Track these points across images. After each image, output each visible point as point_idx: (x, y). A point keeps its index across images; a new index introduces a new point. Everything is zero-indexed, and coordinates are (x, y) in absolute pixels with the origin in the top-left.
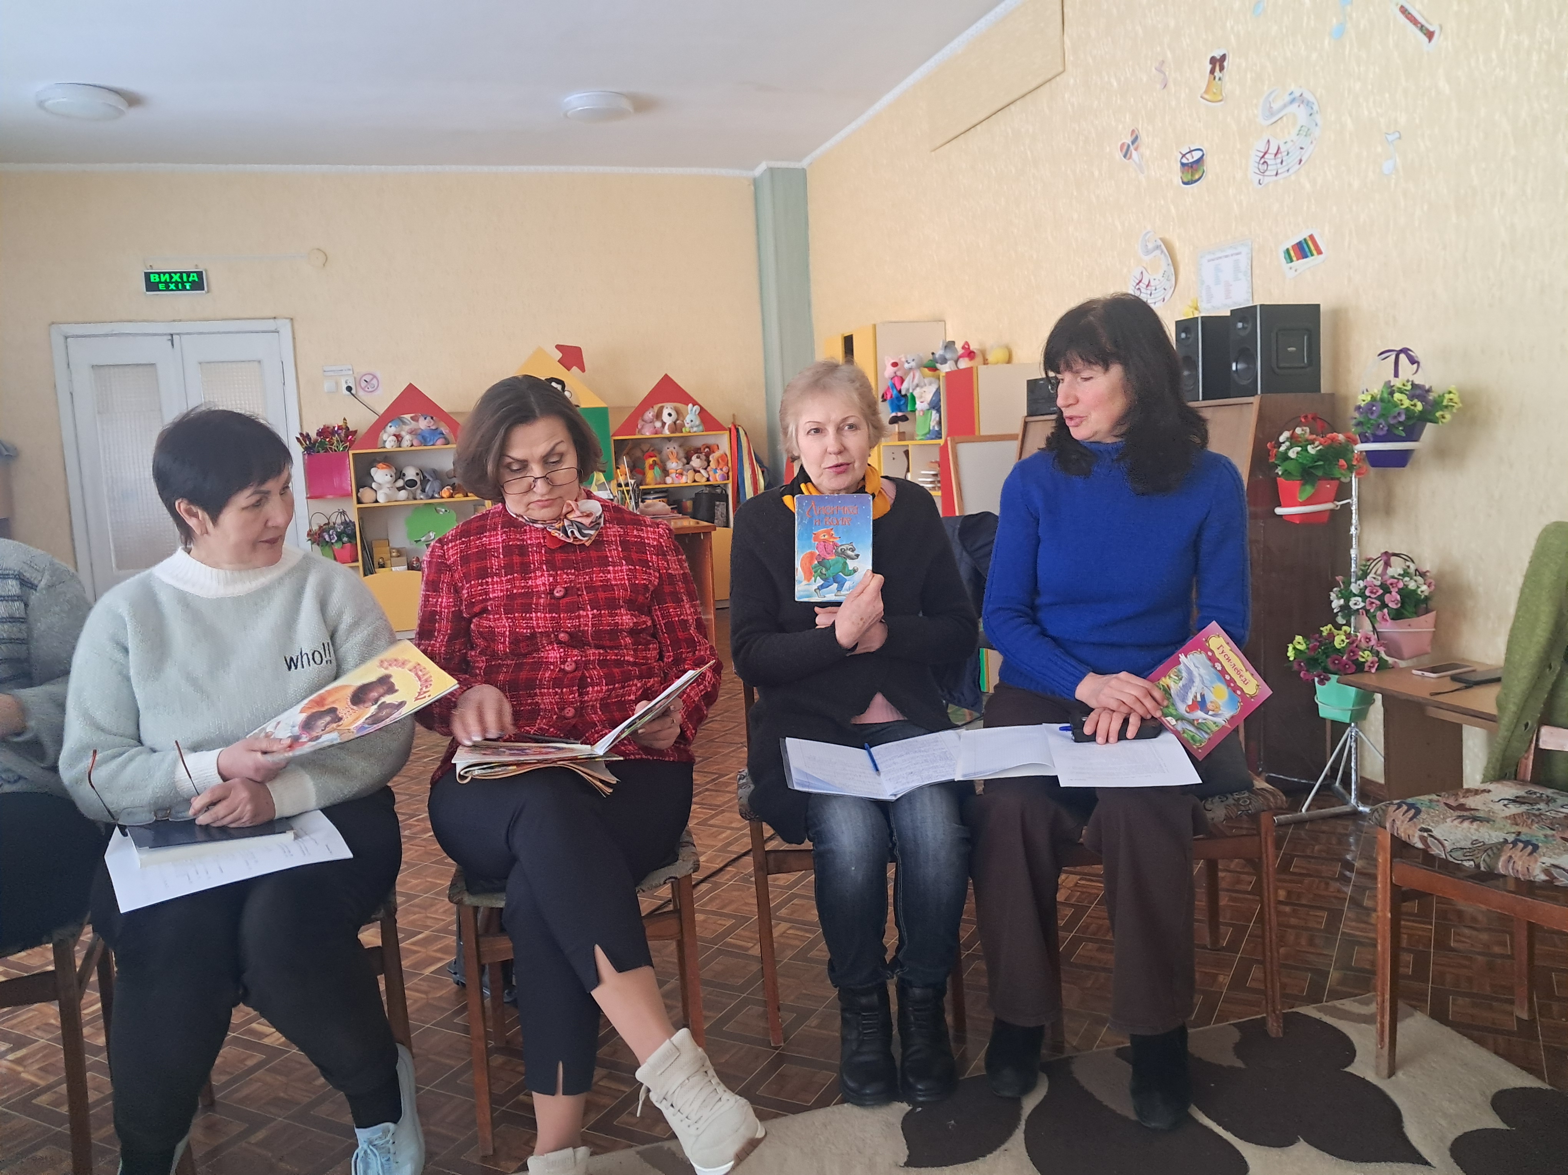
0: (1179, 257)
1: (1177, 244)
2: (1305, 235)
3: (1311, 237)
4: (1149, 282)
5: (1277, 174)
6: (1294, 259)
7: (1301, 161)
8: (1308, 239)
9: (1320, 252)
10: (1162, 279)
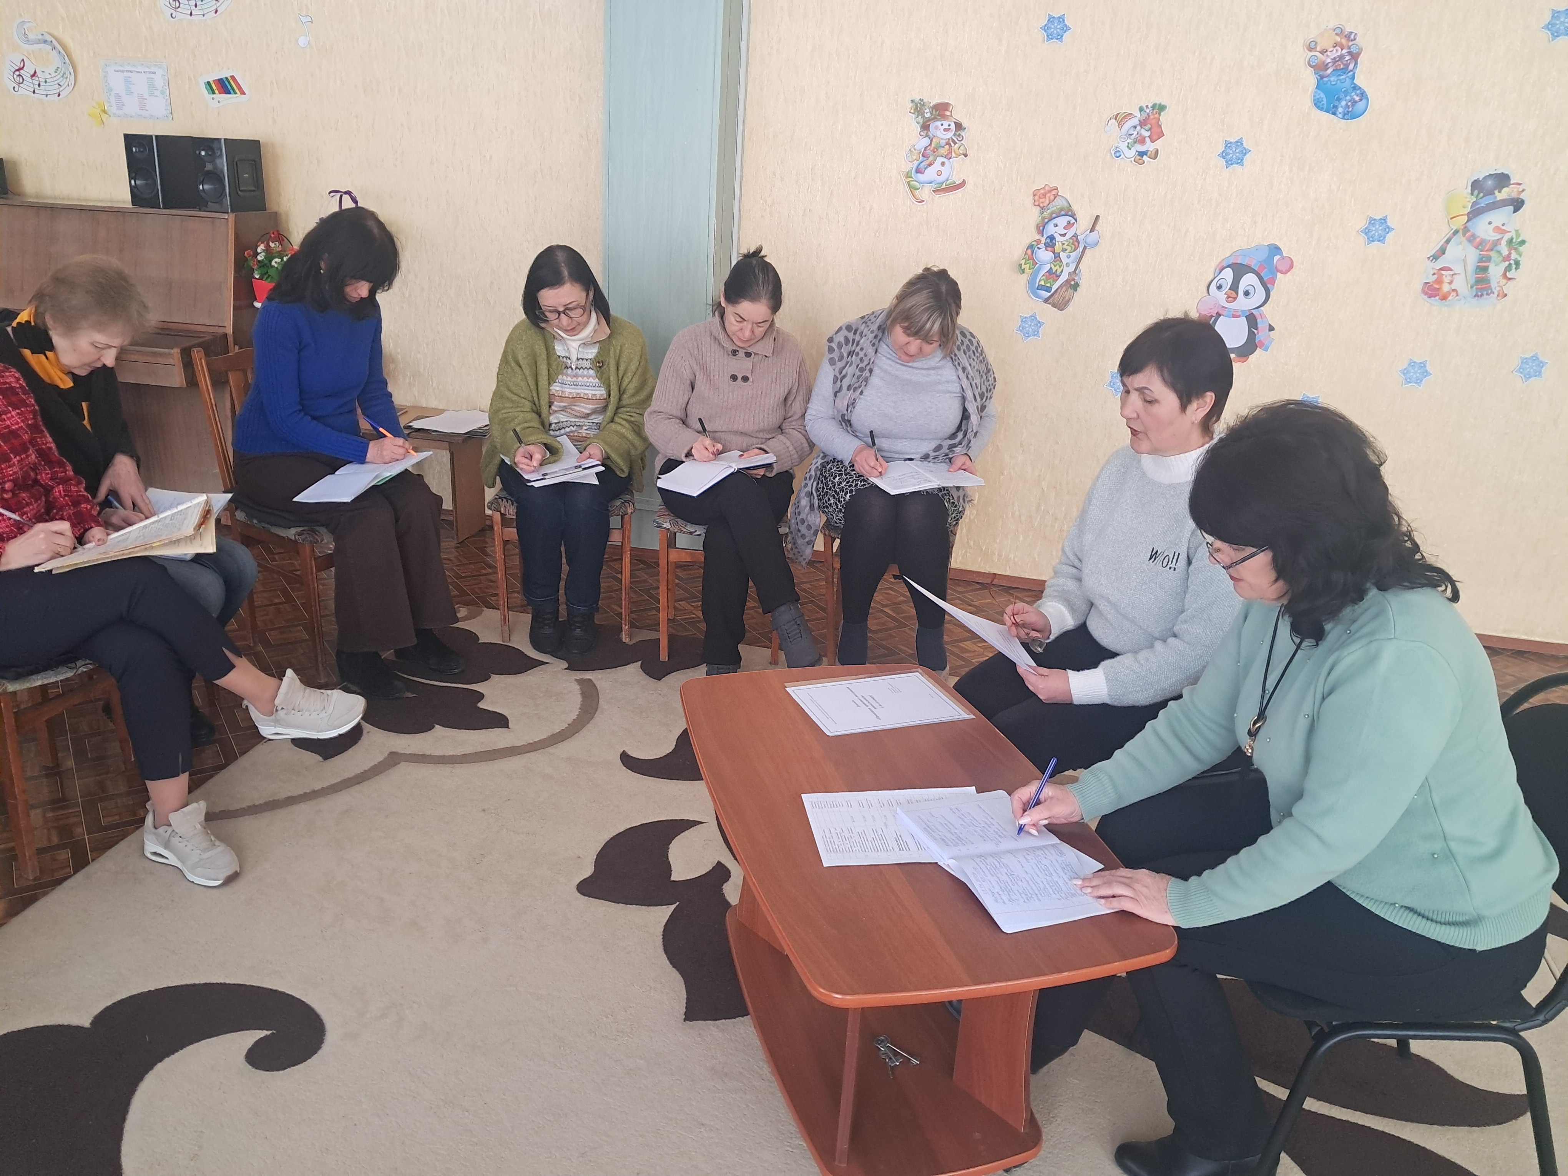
0: (76, 56)
1: (71, 45)
2: (227, 74)
3: (233, 77)
4: (35, 72)
5: (191, 14)
6: (216, 92)
7: (216, 12)
8: (229, 78)
9: (243, 93)
10: (54, 74)
